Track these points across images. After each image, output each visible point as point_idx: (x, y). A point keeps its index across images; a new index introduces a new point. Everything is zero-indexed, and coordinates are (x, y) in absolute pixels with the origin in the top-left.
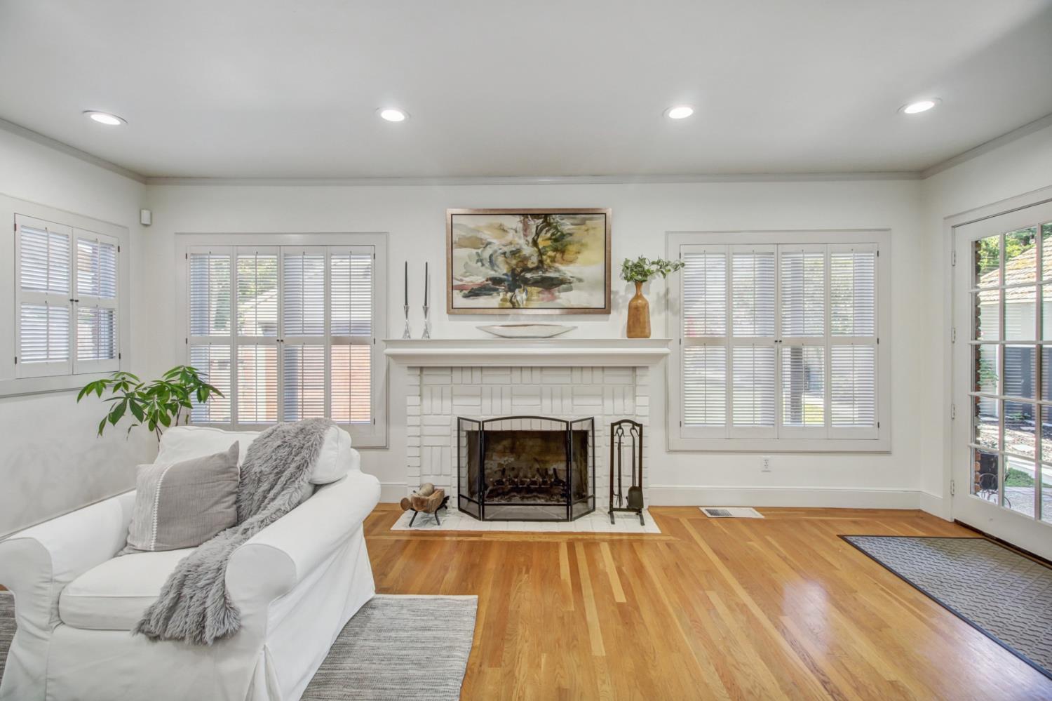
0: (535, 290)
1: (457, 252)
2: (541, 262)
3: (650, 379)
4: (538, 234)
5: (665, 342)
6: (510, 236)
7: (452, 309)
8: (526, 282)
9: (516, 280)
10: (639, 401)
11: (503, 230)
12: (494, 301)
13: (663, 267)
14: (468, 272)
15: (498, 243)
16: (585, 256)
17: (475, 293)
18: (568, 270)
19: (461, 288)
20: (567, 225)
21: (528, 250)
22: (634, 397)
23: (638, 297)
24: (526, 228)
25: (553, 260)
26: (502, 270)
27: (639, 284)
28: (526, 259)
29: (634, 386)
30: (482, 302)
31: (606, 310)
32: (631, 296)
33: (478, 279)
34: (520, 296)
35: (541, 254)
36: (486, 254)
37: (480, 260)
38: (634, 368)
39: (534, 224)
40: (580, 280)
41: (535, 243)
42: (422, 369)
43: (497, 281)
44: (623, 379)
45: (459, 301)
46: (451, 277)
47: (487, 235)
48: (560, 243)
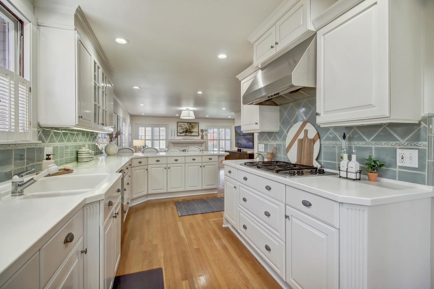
0: (189, 133)
1: (178, 128)
2: (190, 129)
3: (204, 145)
4: (189, 125)
5: (206, 140)
6: (186, 126)
7: (178, 136)
8: (188, 132)
9: (186, 132)
10: (203, 147)
11: (185, 125)
12: (184, 134)
13: (206, 130)
14: (180, 130)
15: (184, 126)
16: (195, 128)
17: (181, 133)
18: (193, 130)
19: (179, 132)
20: (193, 124)
21: (188, 128)
22: (202, 147)
23: (202, 134)
24: (188, 125)
25: (191, 129)
26: (185, 130)
27: (202, 132)
28: (188, 129)
29: (202, 145)
30: (182, 134)
31: (198, 136)
32: (201, 134)
33: (181, 131)
34: (187, 134)
35: (190, 128)
36: (183, 128)
37: (182, 129)
38: (202, 143)
39: (189, 124)
40: (195, 132)
41: (189, 127)
42: (174, 144)
43: (184, 132)
44: (200, 145)
45: (179, 134)
46: (177, 131)
47: (183, 125)
48: (192, 126)
